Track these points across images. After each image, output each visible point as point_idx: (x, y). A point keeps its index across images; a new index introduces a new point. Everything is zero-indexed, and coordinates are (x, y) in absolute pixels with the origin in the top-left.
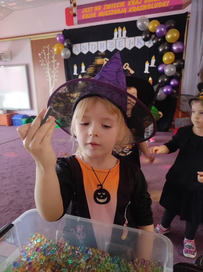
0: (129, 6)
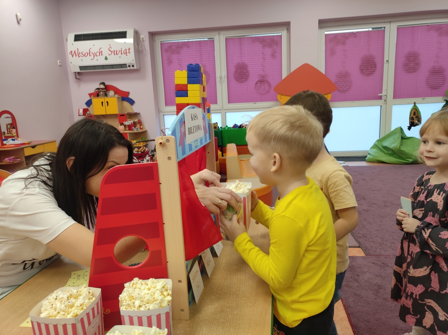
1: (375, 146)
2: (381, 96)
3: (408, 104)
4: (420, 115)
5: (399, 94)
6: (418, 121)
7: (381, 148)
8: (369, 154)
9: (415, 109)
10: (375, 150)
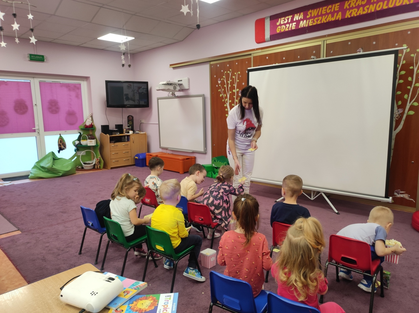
0: (347, 9)
1: (35, 167)
2: (35, 130)
3: (56, 135)
4: (65, 143)
5: (47, 128)
6: (64, 147)
7: (40, 167)
8: (31, 173)
9: (61, 138)
10: (35, 170)
